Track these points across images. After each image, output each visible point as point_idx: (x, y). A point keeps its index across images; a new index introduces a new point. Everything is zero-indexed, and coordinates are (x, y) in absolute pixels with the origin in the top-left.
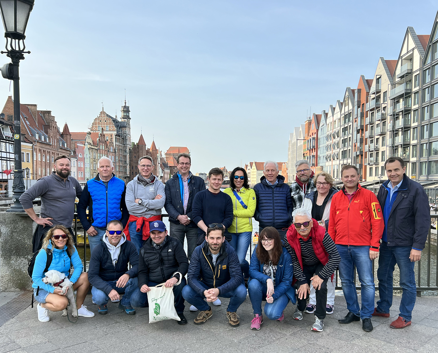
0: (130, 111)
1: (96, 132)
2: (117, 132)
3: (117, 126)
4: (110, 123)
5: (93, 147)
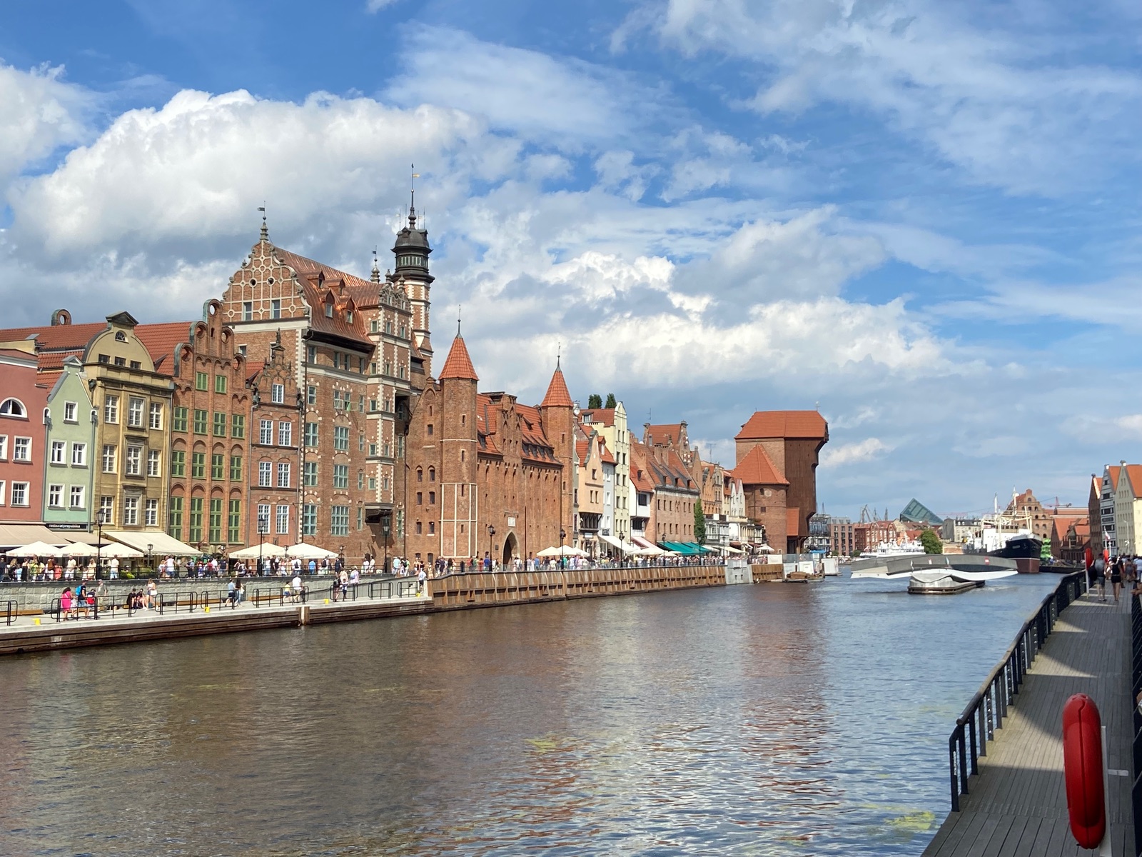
0: (428, 250)
4: (287, 288)
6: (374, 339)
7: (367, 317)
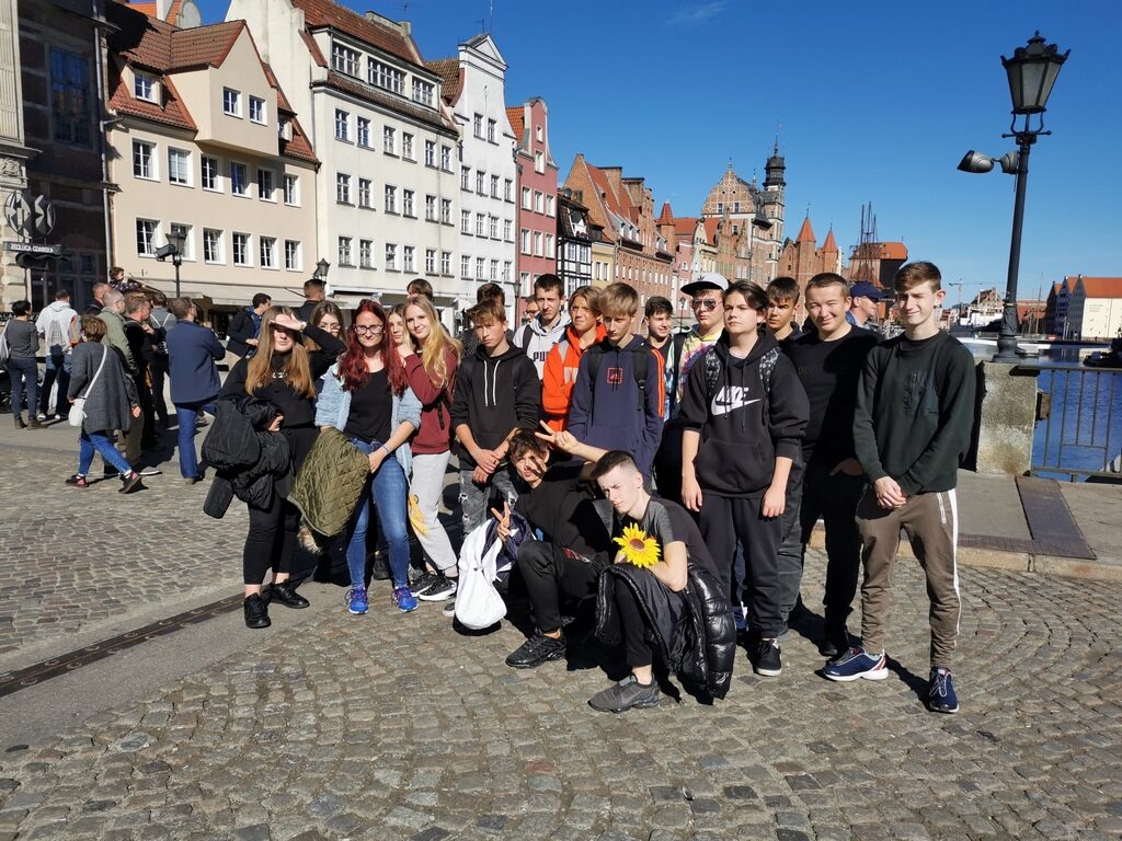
0: (784, 168)
1: (714, 216)
2: (758, 213)
3: (758, 203)
4: (744, 197)
5: (707, 248)
6: (771, 221)
7: (769, 209)
